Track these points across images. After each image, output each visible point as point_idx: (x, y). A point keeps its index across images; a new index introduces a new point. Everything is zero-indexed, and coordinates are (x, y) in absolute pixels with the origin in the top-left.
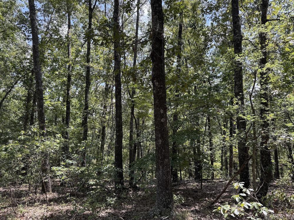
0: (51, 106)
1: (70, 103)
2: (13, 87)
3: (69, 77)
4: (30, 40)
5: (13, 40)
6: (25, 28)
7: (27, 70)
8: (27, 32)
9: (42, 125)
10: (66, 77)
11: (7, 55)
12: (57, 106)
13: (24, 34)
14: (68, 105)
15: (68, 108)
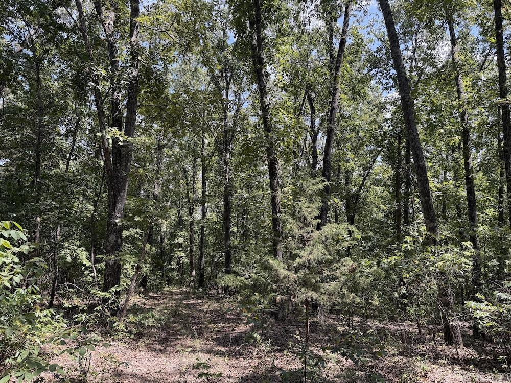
0: (437, 190)
1: (472, 182)
2: (371, 168)
3: (465, 134)
4: (390, 89)
5: (364, 97)
6: (381, 74)
7: (389, 137)
8: (384, 79)
9: (431, 225)
10: (458, 135)
11: (358, 122)
12: (447, 190)
13: (381, 83)
14: (469, 186)
15: (471, 191)
